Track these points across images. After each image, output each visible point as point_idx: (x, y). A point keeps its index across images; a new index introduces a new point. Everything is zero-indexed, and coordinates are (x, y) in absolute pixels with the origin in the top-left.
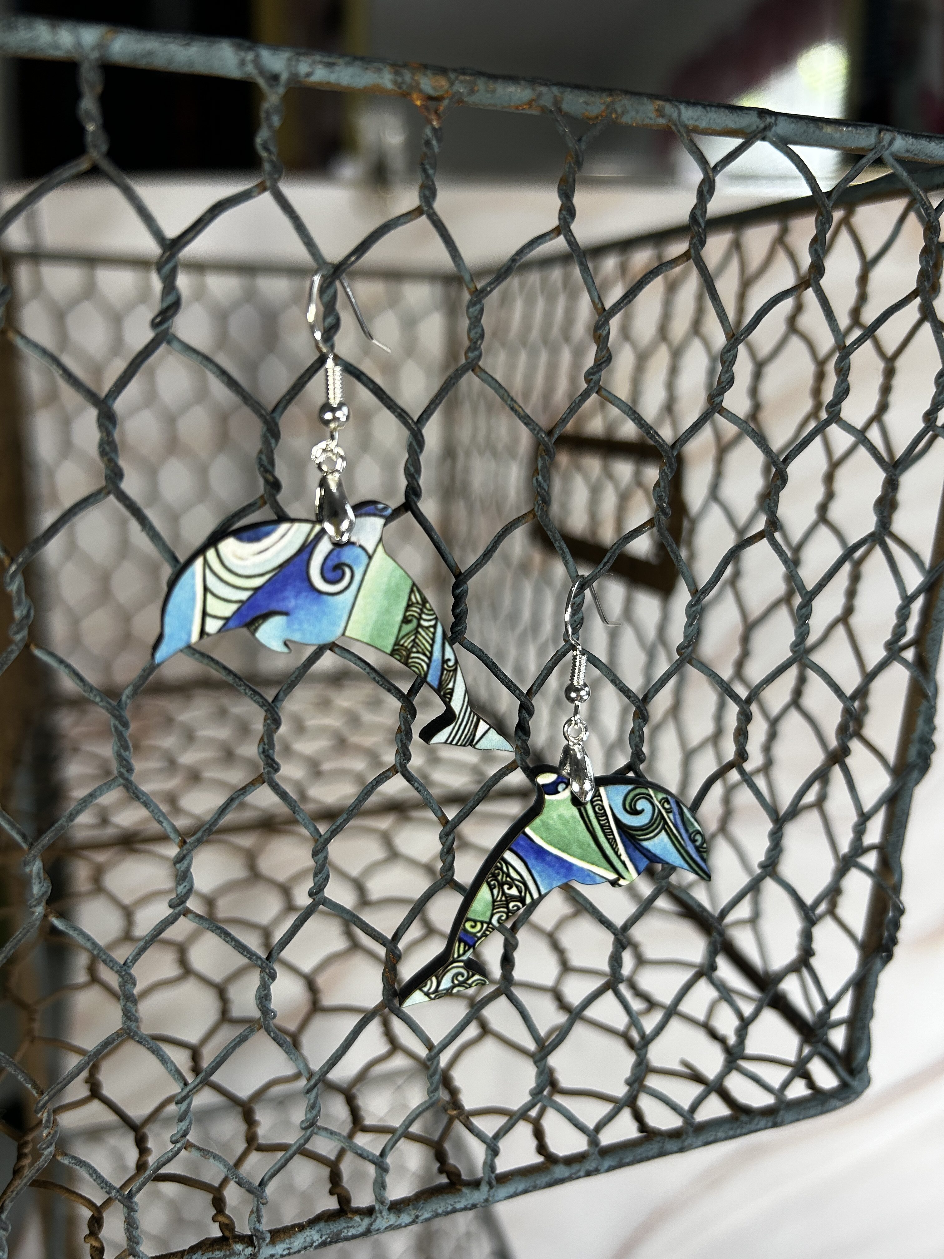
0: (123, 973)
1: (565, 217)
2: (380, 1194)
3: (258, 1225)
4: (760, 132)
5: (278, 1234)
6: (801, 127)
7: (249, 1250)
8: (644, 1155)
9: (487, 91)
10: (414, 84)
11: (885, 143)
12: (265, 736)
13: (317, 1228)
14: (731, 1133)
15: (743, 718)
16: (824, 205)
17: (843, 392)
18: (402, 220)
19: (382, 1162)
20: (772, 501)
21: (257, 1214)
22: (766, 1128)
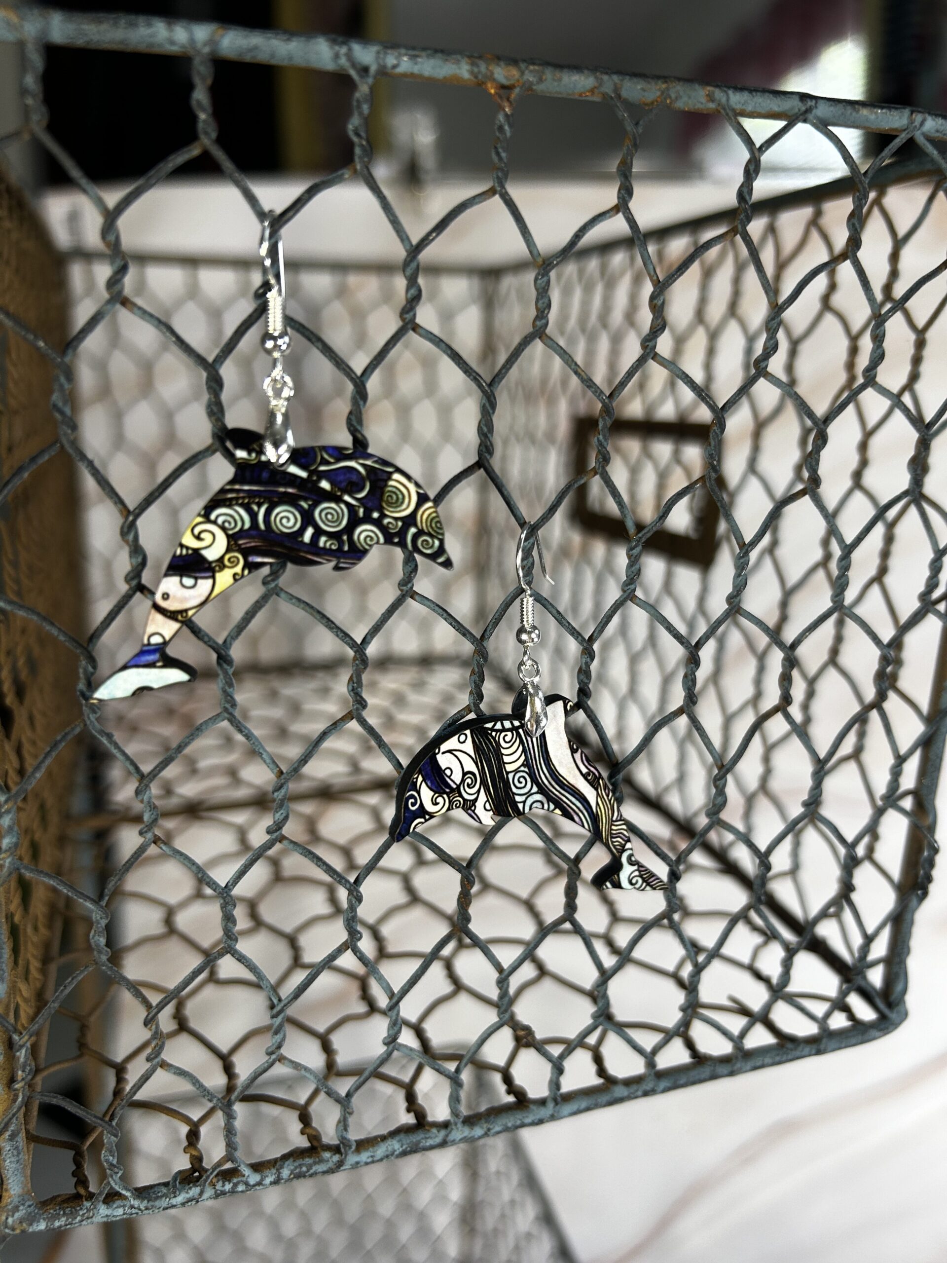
0: (225, 895)
1: (623, 196)
2: (455, 1108)
3: (345, 1133)
4: (801, 115)
5: (362, 1145)
6: (839, 109)
7: (336, 1158)
8: (697, 1078)
9: (554, 80)
10: (489, 74)
11: (917, 123)
12: (354, 676)
13: (397, 1138)
14: (777, 1059)
15: (787, 664)
16: (861, 182)
17: (878, 357)
18: (477, 200)
19: (458, 1077)
20: (814, 460)
21: (343, 1124)
22: (810, 1055)
